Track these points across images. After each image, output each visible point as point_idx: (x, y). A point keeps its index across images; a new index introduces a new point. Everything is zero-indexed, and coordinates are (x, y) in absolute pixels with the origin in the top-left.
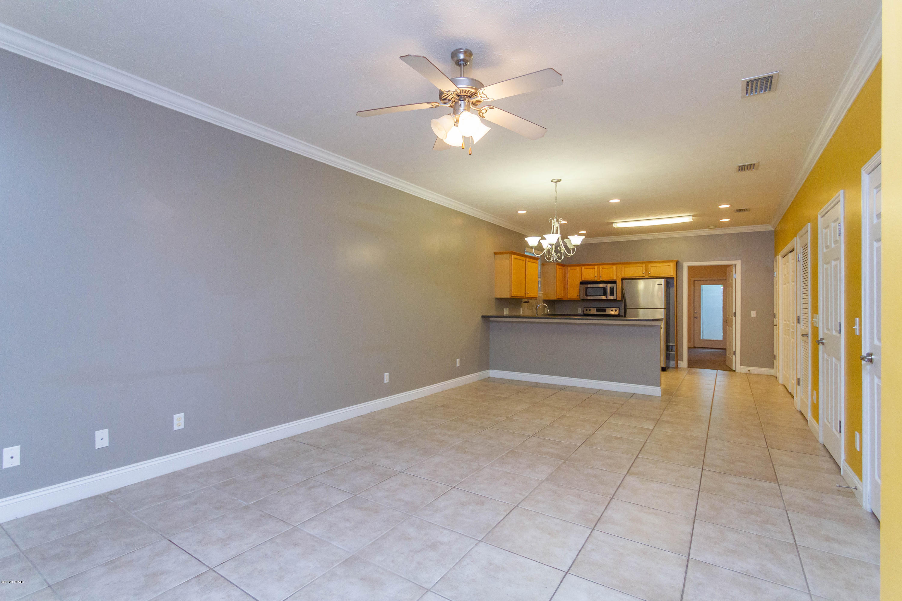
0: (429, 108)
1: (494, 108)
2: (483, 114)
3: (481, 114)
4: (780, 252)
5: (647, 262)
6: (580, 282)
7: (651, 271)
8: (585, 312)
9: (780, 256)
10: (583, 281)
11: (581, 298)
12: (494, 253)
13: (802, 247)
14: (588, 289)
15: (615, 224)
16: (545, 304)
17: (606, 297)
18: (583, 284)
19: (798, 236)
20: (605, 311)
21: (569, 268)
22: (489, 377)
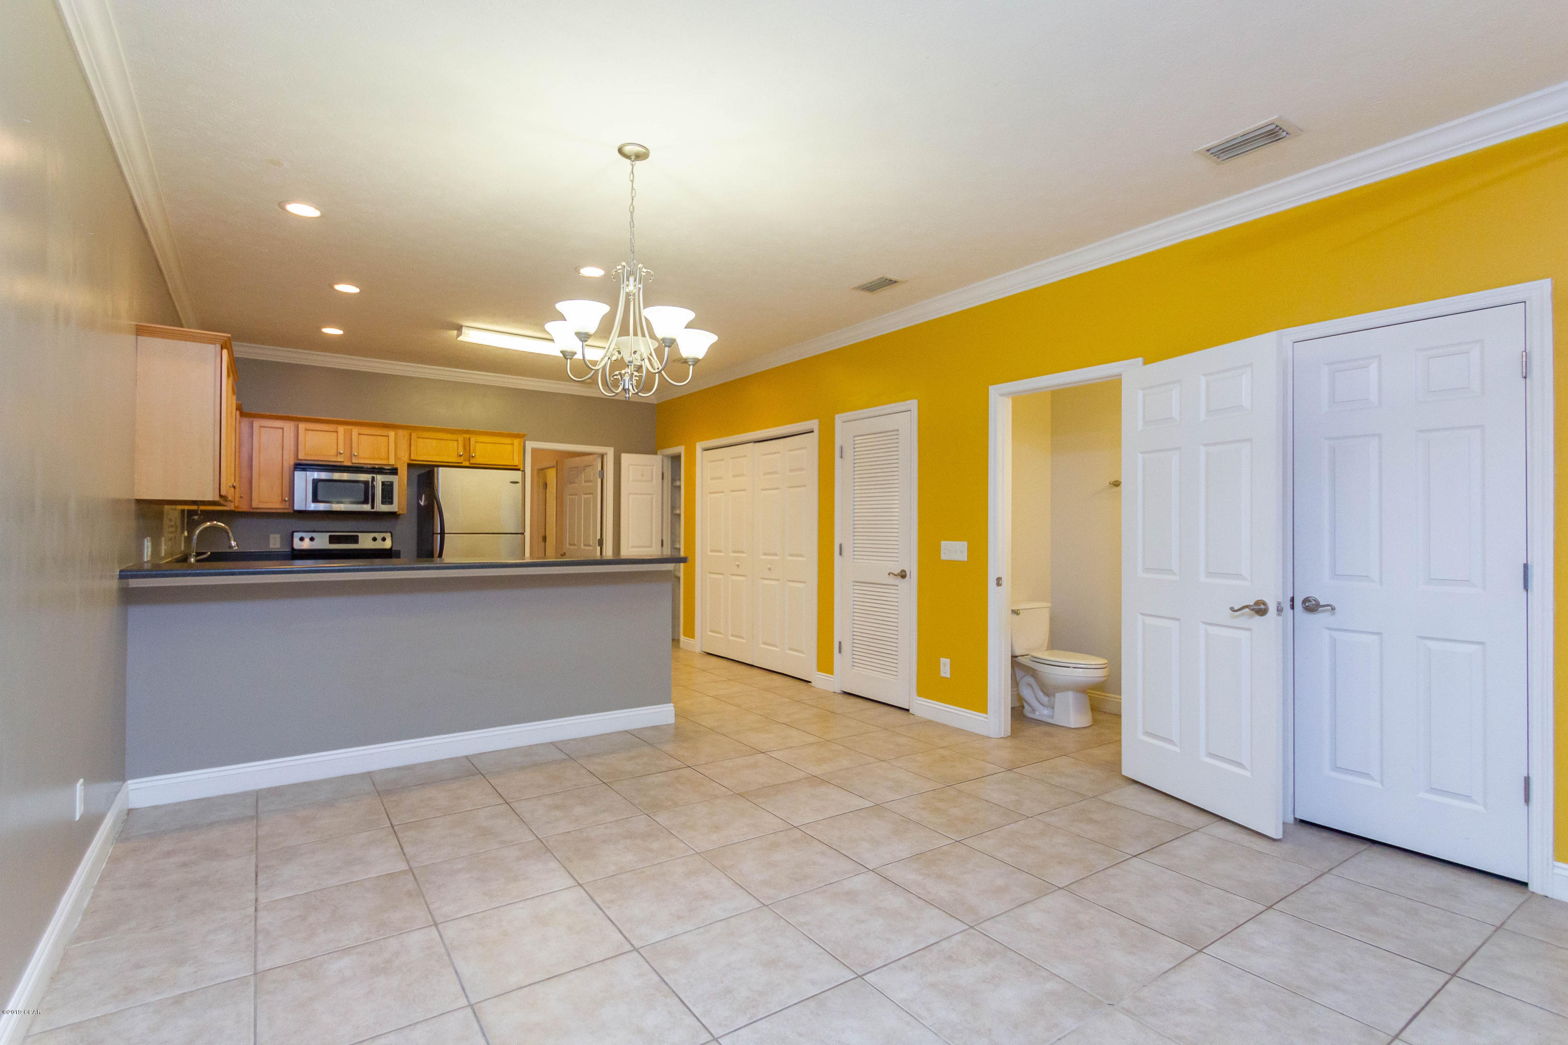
4: (700, 441)
5: (468, 432)
6: (292, 463)
7: (475, 452)
8: (298, 545)
9: (699, 446)
10: (302, 462)
11: (296, 508)
12: (137, 325)
13: (854, 437)
14: (320, 484)
15: (464, 330)
16: (219, 524)
17: (373, 507)
18: (304, 470)
19: (839, 419)
20: (355, 540)
21: (257, 423)
22: (130, 811)
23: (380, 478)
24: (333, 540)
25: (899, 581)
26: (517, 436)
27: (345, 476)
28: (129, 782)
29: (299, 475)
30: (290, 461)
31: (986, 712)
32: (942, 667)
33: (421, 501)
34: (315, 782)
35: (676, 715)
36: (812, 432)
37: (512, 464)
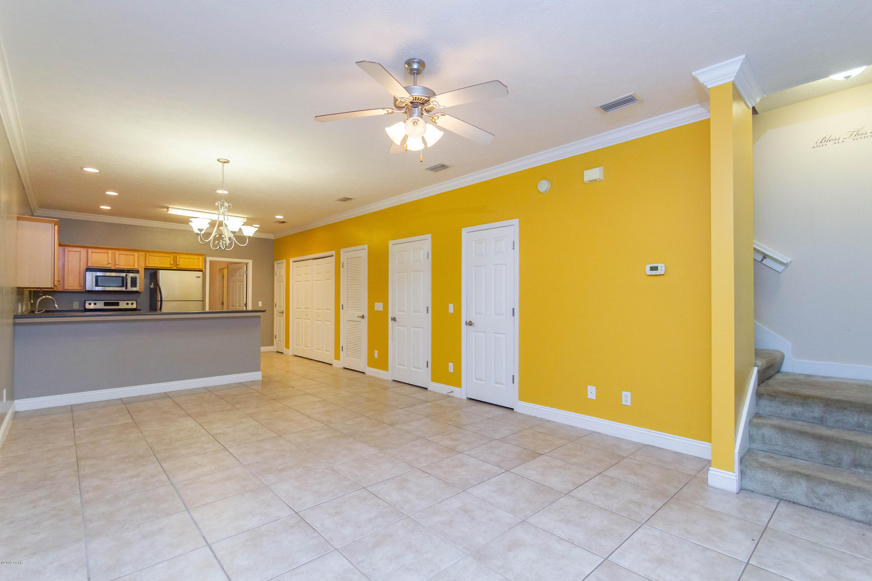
0: (385, 114)
1: (445, 115)
2: (435, 120)
3: (433, 120)
4: (292, 257)
5: (175, 253)
6: (85, 268)
7: (179, 262)
8: (88, 306)
9: (291, 260)
10: (89, 267)
11: (87, 289)
12: (18, 217)
13: (348, 259)
14: (99, 278)
15: (170, 209)
16: (49, 297)
17: (126, 289)
18: (91, 271)
19: (342, 251)
20: (117, 304)
21: (67, 249)
22: (16, 412)
23: (131, 275)
24: (106, 304)
25: (361, 319)
26: (201, 255)
27: (114, 274)
28: (15, 401)
29: (89, 275)
30: (84, 267)
31: (387, 370)
32: (375, 354)
33: (151, 286)
34: (97, 402)
35: (263, 376)
36: (333, 256)
37: (198, 268)
